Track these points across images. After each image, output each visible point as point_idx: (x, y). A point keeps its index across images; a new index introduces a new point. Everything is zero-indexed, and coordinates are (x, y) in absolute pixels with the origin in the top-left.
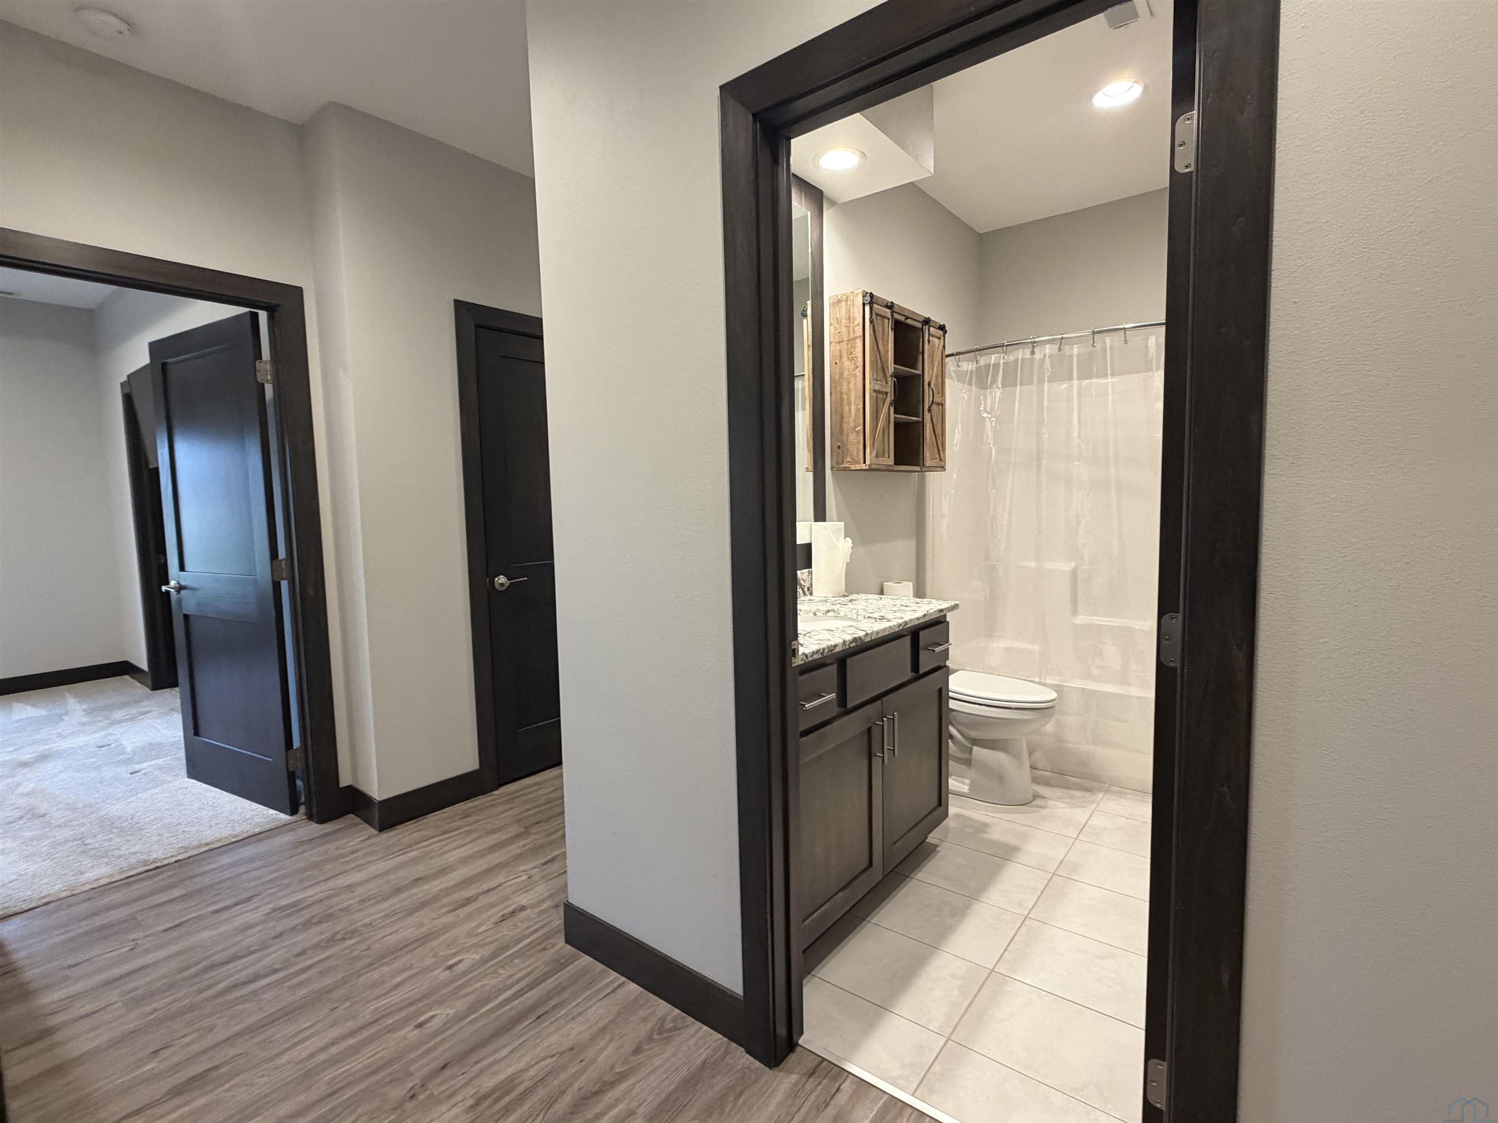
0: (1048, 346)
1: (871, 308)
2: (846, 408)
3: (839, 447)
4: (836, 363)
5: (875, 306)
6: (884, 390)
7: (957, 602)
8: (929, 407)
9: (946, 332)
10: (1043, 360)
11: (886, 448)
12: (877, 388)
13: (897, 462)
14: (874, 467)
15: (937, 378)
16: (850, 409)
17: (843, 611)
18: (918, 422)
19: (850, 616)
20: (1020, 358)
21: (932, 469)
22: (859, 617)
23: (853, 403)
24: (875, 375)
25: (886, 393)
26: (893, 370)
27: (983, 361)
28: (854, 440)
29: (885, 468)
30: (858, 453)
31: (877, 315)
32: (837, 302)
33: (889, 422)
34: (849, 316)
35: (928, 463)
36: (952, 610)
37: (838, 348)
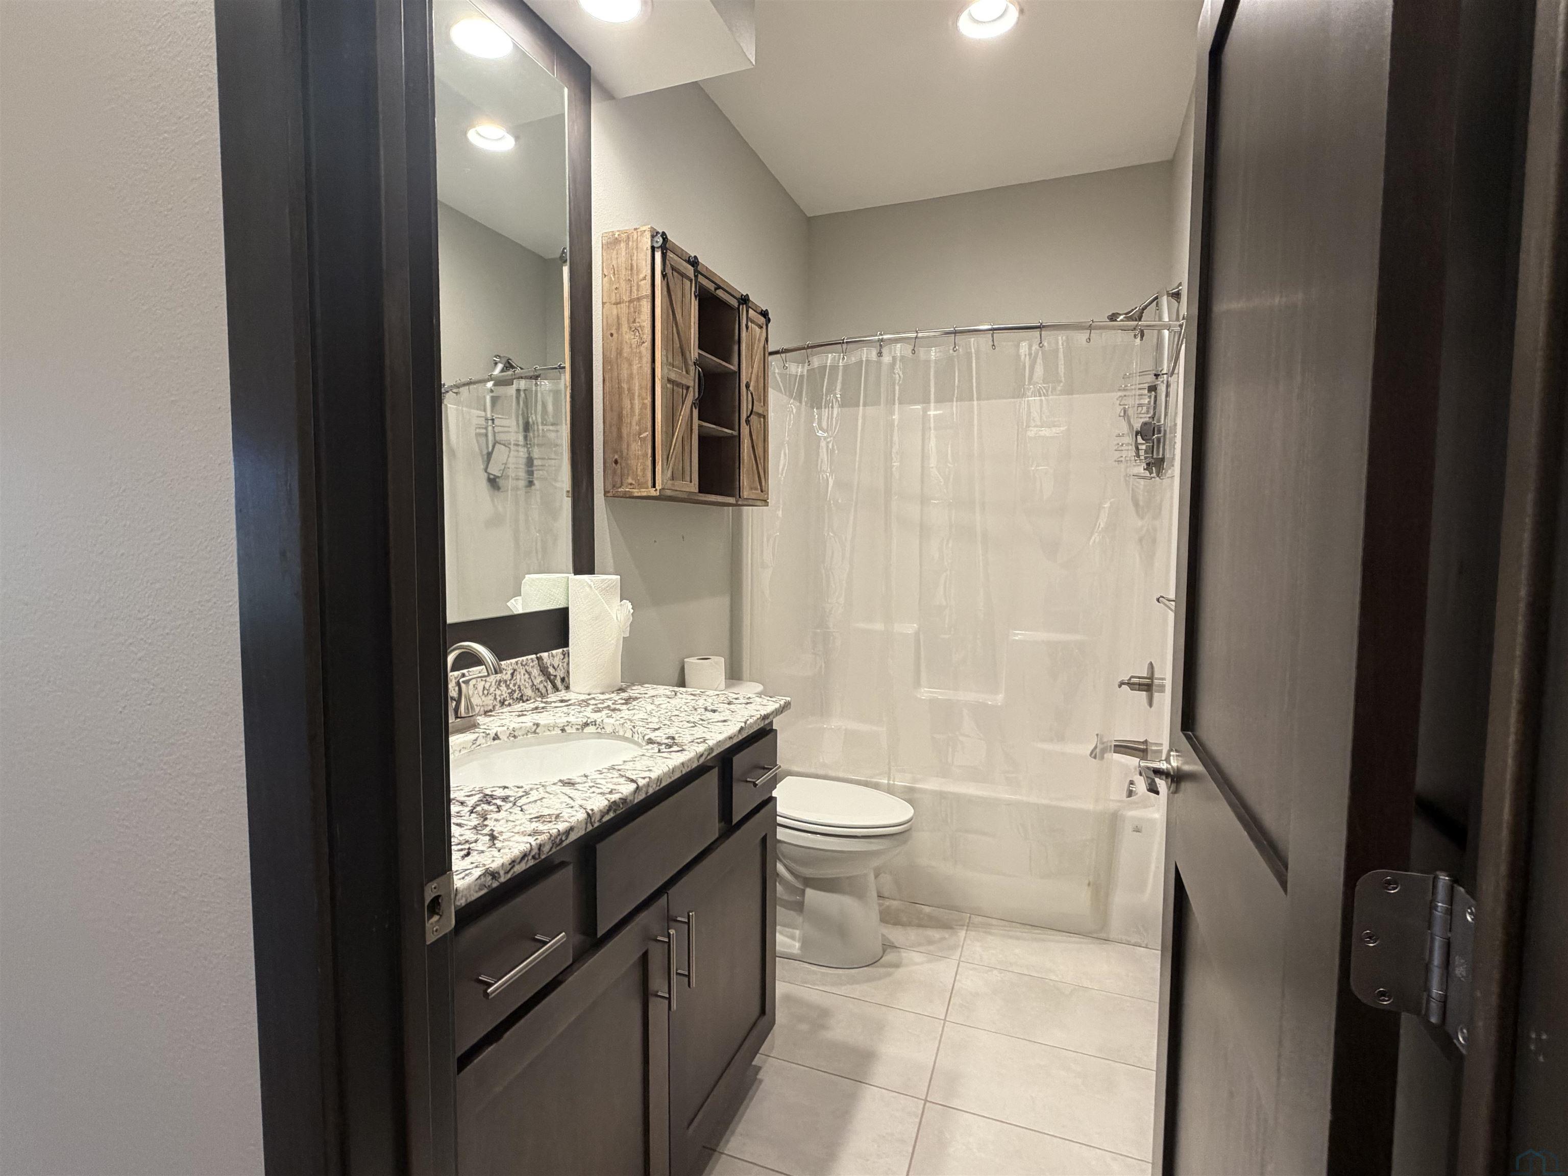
0: (899, 345)
1: (664, 256)
2: (626, 403)
3: (616, 462)
4: (612, 335)
5: (670, 255)
6: (684, 381)
7: (788, 699)
8: (748, 417)
9: (769, 320)
10: (893, 365)
11: (687, 468)
12: (673, 376)
13: (702, 490)
14: (669, 493)
15: (757, 381)
16: (632, 404)
17: (610, 722)
18: (732, 437)
19: (621, 733)
20: (864, 359)
21: (751, 503)
22: (636, 736)
23: (636, 397)
24: (670, 357)
25: (688, 388)
26: (697, 355)
27: (816, 362)
28: (638, 450)
29: (685, 496)
30: (644, 470)
31: (673, 269)
32: (612, 243)
33: (691, 430)
34: (632, 265)
35: (746, 493)
36: (782, 712)
37: (615, 312)
